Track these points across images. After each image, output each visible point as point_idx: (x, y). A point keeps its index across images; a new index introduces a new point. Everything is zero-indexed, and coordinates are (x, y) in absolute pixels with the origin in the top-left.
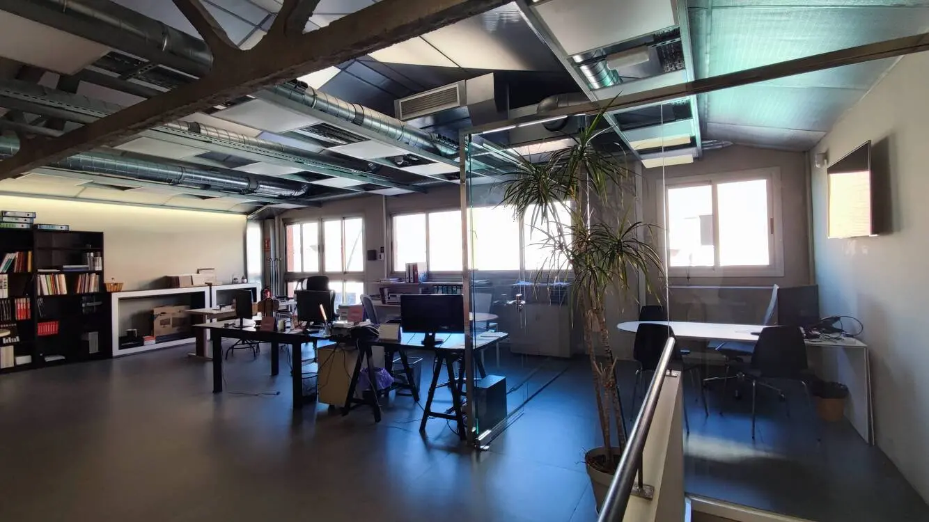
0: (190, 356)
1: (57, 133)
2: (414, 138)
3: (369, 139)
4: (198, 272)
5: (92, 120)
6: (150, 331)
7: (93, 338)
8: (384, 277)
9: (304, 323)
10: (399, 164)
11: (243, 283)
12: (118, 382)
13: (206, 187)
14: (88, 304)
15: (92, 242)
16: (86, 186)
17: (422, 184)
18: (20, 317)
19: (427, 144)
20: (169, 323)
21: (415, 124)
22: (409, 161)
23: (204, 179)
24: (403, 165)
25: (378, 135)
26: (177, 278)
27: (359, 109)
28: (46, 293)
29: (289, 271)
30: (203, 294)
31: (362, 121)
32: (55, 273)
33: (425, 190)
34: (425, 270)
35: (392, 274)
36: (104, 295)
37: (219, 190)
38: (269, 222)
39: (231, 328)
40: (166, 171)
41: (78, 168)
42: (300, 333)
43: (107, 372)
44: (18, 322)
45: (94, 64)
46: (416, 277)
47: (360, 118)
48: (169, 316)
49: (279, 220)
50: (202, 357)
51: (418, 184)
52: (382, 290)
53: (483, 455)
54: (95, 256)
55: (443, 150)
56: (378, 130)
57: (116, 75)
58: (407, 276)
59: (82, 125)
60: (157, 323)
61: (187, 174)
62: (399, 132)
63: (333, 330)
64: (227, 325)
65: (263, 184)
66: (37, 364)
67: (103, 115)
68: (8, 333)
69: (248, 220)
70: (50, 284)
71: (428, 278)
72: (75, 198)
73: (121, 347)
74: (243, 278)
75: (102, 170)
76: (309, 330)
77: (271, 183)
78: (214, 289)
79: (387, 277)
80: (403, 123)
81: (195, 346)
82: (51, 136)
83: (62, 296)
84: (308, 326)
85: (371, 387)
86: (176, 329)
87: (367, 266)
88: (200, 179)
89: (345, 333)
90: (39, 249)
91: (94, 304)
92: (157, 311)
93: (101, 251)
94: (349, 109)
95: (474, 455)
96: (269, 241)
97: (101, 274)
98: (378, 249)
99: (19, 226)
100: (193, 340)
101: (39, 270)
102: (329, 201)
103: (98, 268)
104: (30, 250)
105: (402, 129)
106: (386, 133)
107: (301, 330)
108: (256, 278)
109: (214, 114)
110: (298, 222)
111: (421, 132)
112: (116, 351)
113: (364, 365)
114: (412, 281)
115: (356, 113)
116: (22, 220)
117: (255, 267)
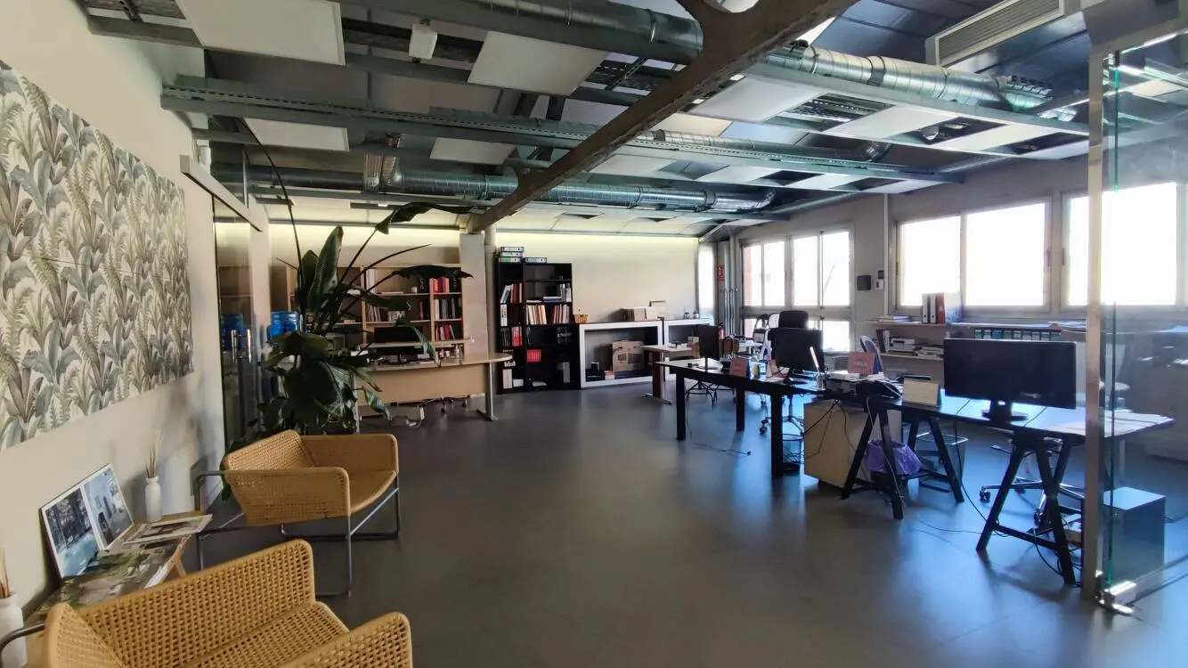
0: (647, 396)
1: (546, 164)
2: (965, 92)
3: (891, 106)
4: (650, 305)
5: (574, 144)
6: (609, 365)
7: (565, 367)
8: (883, 315)
9: (785, 370)
10: (931, 138)
11: (695, 318)
12: (585, 414)
13: (662, 207)
14: (562, 335)
15: (562, 273)
16: (558, 218)
17: (958, 168)
18: (516, 344)
19: (988, 97)
20: (625, 359)
21: (964, 68)
22: (946, 131)
23: (660, 199)
24: (936, 141)
25: (907, 96)
26: (632, 311)
27: (877, 62)
28: (532, 323)
29: (746, 304)
30: (655, 329)
31: (882, 80)
32: (538, 304)
33: (961, 178)
34: (957, 304)
35: (896, 309)
36: (573, 327)
37: (673, 209)
38: (724, 245)
39: (694, 368)
40: (625, 193)
41: (556, 199)
42: (780, 382)
43: (577, 401)
44: (515, 348)
45: (587, 80)
46: (940, 316)
47: (878, 75)
48: (625, 352)
49: (734, 241)
50: (658, 399)
51: (950, 170)
52: (880, 333)
53: (1117, 619)
54: (566, 287)
55: (1018, 102)
56: (905, 89)
57: (602, 87)
58: (925, 313)
59: (567, 151)
60: (615, 357)
61: (645, 195)
62: (939, 87)
63: (828, 382)
64: (690, 365)
65: (721, 197)
66: (526, 388)
67: (585, 138)
68: (510, 357)
69: (700, 243)
70: (535, 315)
71: (963, 317)
72: (551, 231)
73: (588, 380)
74: (695, 313)
75: (573, 199)
76: (792, 379)
77: (730, 195)
78: (667, 324)
79: (889, 314)
80: (946, 71)
81: (651, 386)
82: (543, 168)
83: (543, 326)
84: (789, 374)
85: (887, 467)
86: (631, 365)
87: (854, 298)
88: (656, 198)
89: (846, 388)
90: (528, 281)
91: (566, 335)
92: (615, 345)
93: (571, 282)
94: (860, 66)
95: (1098, 616)
96: (723, 267)
97: (570, 305)
98: (875, 275)
99: (513, 260)
100: (650, 379)
101: (528, 301)
102: (804, 211)
103: (568, 300)
104: (520, 282)
105: (946, 80)
106: (919, 92)
107: (782, 379)
108: (708, 313)
109: (691, 111)
110: (759, 242)
111: (978, 79)
112: (584, 384)
113: (876, 434)
114: (933, 320)
115: (872, 70)
116: (515, 255)
117: (707, 301)
